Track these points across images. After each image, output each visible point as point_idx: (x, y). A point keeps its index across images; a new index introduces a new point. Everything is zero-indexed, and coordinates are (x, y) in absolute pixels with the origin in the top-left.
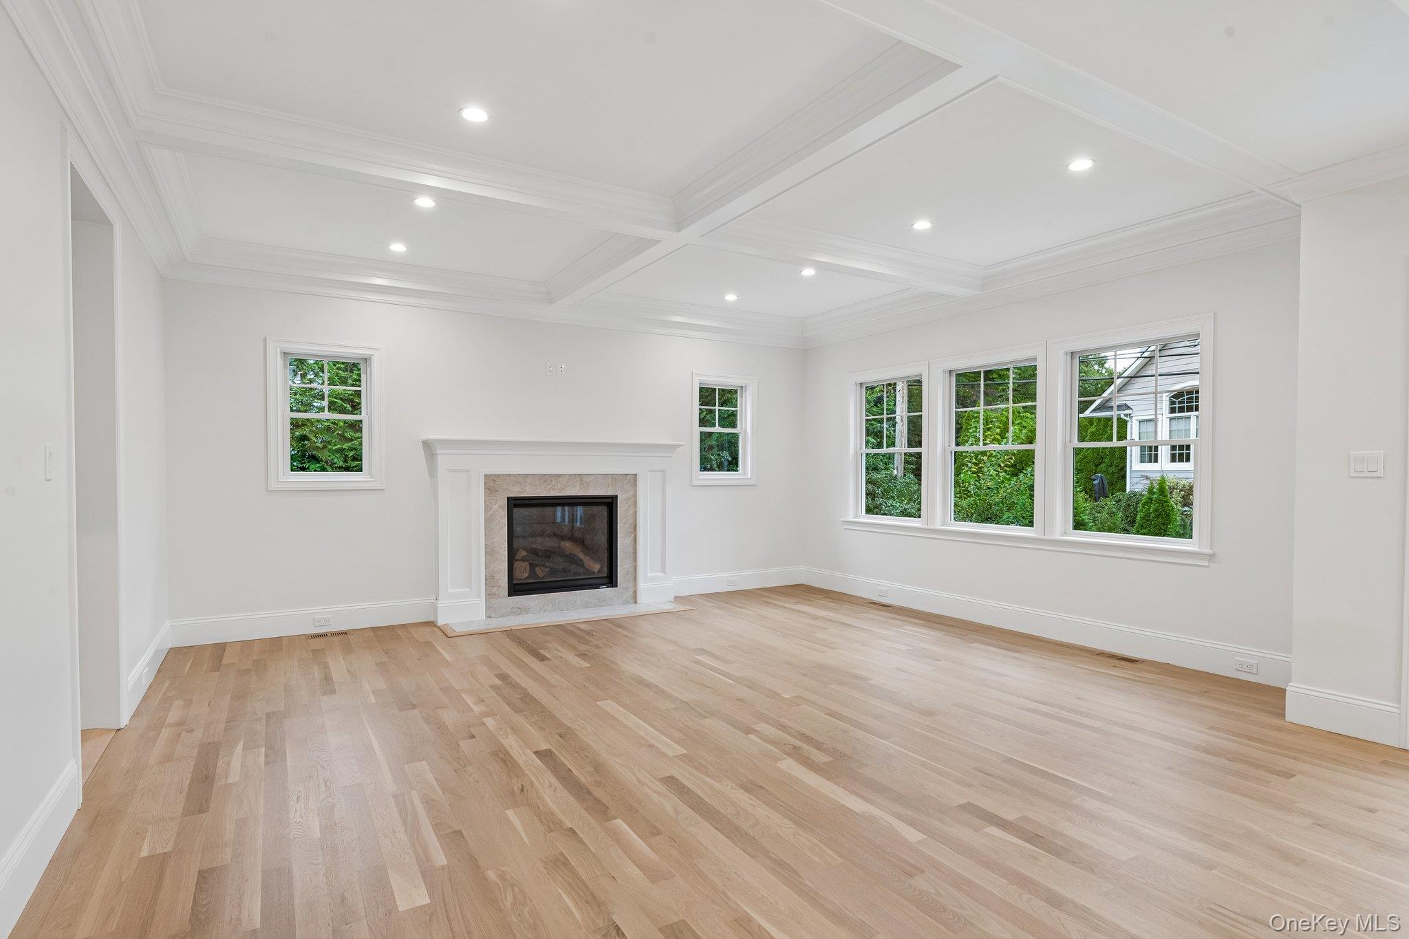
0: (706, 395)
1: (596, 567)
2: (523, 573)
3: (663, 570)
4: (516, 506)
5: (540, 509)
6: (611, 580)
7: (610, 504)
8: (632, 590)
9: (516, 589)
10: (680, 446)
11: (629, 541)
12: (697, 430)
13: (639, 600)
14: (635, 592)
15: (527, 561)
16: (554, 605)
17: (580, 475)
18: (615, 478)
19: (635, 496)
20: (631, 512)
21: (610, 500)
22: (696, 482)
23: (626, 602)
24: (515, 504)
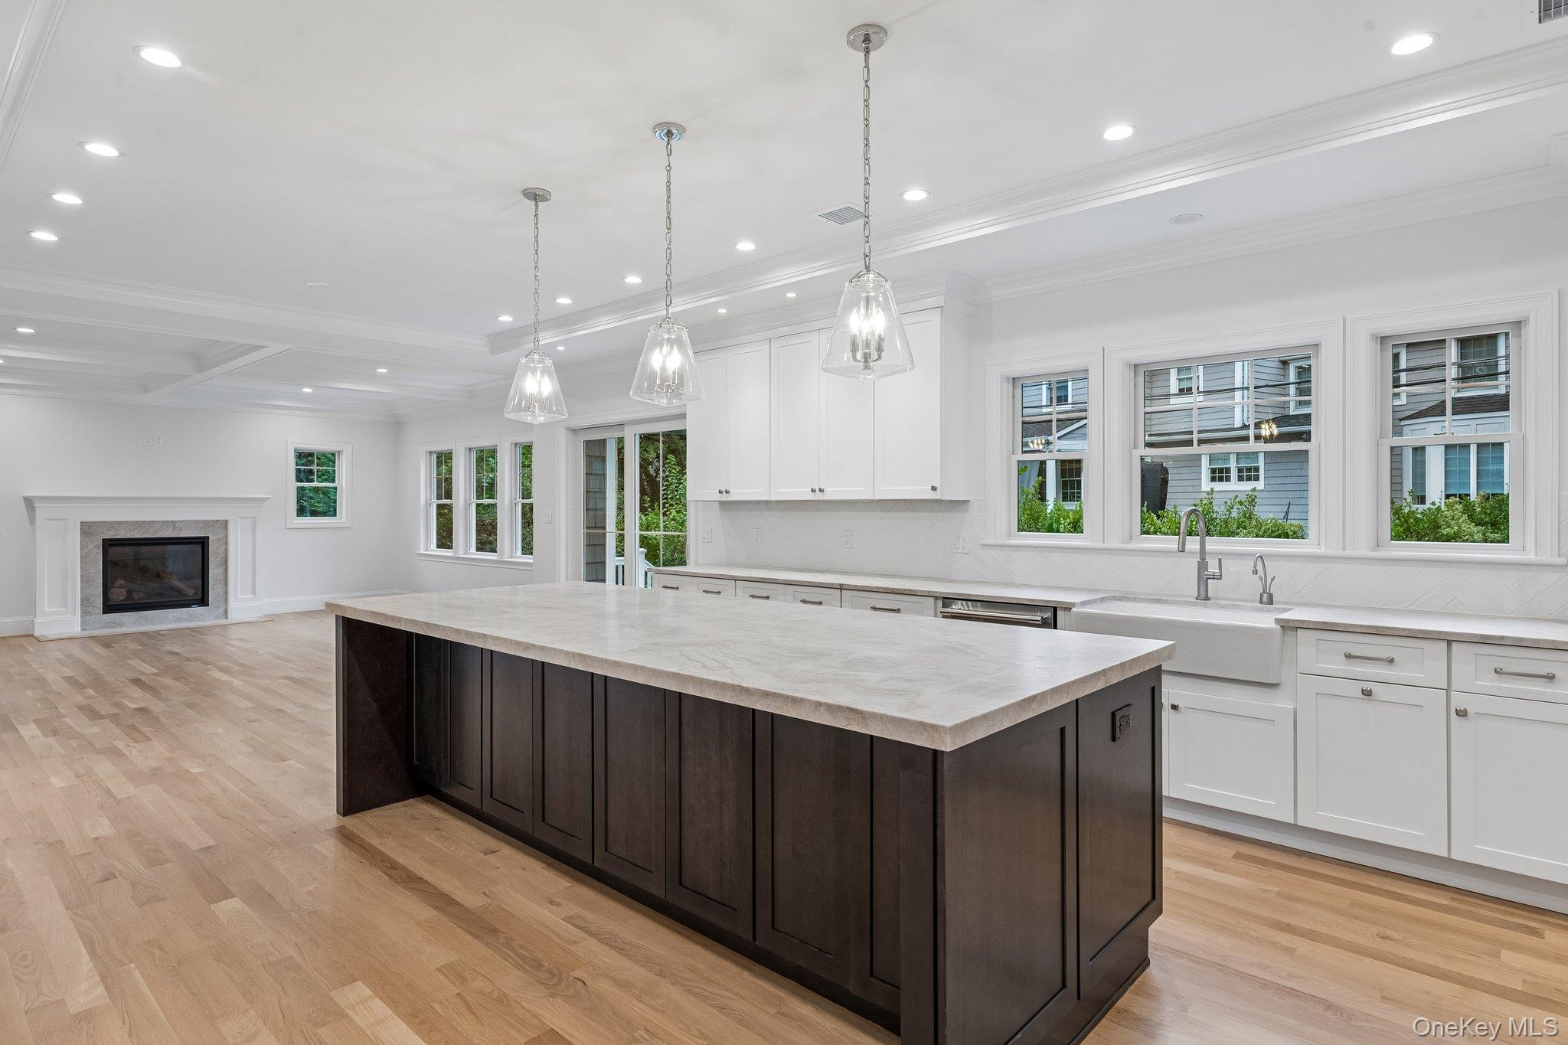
0: (304, 457)
1: (191, 592)
2: (119, 594)
3: (254, 592)
4: (110, 545)
5: (136, 548)
6: (203, 601)
7: (203, 543)
8: (223, 609)
9: (109, 608)
10: (268, 498)
11: (220, 571)
12: (293, 485)
13: (229, 616)
14: (226, 610)
15: (124, 587)
16: (147, 621)
17: (172, 522)
18: (207, 524)
19: (226, 537)
20: (223, 549)
21: (202, 540)
22: (289, 526)
23: (217, 618)
24: (108, 544)
